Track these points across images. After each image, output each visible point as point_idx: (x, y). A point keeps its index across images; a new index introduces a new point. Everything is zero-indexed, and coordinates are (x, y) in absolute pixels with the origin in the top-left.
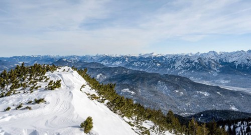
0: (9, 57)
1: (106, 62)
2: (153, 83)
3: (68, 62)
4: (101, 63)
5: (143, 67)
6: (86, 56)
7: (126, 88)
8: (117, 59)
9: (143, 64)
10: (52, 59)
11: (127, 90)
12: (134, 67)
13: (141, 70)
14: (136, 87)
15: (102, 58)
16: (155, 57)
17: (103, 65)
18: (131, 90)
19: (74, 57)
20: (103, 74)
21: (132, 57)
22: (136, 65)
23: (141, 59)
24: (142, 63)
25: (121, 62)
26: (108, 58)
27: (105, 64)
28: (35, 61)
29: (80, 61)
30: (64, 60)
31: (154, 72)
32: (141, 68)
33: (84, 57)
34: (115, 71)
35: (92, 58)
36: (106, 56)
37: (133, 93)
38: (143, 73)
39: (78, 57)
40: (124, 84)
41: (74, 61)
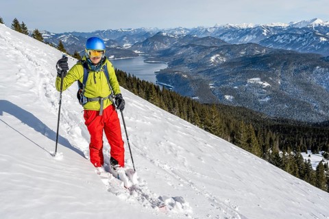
0: (91, 32)
1: (229, 37)
2: (305, 69)
3: (169, 37)
4: (222, 38)
5: (293, 44)
6: (198, 27)
7: (256, 77)
8: (248, 32)
9: (294, 38)
10: (147, 34)
11: (257, 79)
12: (277, 43)
13: (289, 49)
14: (275, 76)
15: (222, 30)
16: (319, 27)
17: (223, 41)
18: (263, 80)
19: (179, 30)
20: (221, 55)
21: (275, 28)
22: (281, 41)
23: (291, 31)
24: (291, 37)
25: (255, 37)
26: (233, 31)
27: (227, 40)
28: (124, 36)
29: (188, 36)
30: (164, 34)
31: (312, 52)
32: (288, 45)
33: (195, 31)
34: (240, 50)
35: (206, 31)
36: (231, 27)
37: (266, 84)
38: (290, 54)
39: (186, 29)
40: (254, 71)
41: (179, 35)
